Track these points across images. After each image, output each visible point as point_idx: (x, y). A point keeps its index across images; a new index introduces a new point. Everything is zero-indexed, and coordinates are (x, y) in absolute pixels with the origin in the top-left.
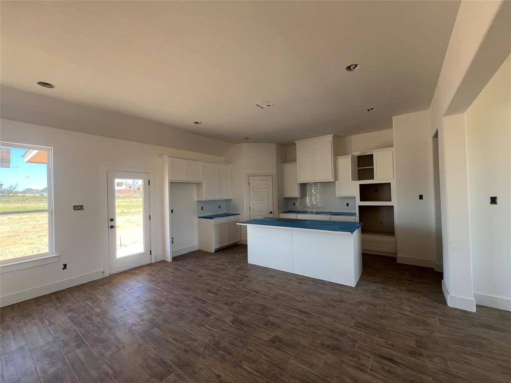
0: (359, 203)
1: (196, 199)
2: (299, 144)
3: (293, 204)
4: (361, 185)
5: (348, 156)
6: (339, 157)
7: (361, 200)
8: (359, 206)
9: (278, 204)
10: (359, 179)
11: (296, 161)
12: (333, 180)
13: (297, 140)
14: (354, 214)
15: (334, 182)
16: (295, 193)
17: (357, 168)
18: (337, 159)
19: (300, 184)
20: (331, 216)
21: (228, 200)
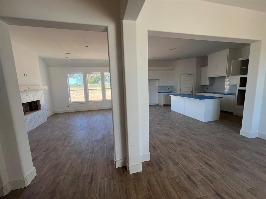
1: (157, 85)
2: (210, 57)
3: (207, 88)
4: (241, 78)
7: (240, 87)
8: (239, 90)
9: (196, 88)
10: (241, 74)
11: (207, 66)
12: (227, 75)
13: (208, 54)
14: (235, 94)
16: (206, 83)
17: (240, 68)
19: (210, 78)
20: (222, 95)
21: (172, 86)
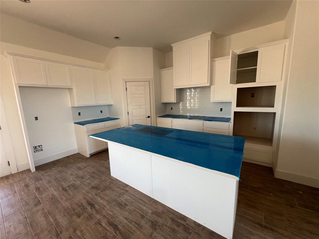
0: (235, 108)
2: (175, 47)
3: (171, 109)
4: (238, 89)
5: (227, 57)
6: (216, 59)
7: (238, 105)
8: (235, 113)
9: (156, 109)
10: (238, 82)
11: (172, 66)
12: (208, 85)
13: (172, 44)
14: (228, 120)
15: (209, 87)
16: (172, 98)
17: (236, 70)
18: (214, 61)
19: (177, 89)
20: (204, 121)
21: (110, 106)
